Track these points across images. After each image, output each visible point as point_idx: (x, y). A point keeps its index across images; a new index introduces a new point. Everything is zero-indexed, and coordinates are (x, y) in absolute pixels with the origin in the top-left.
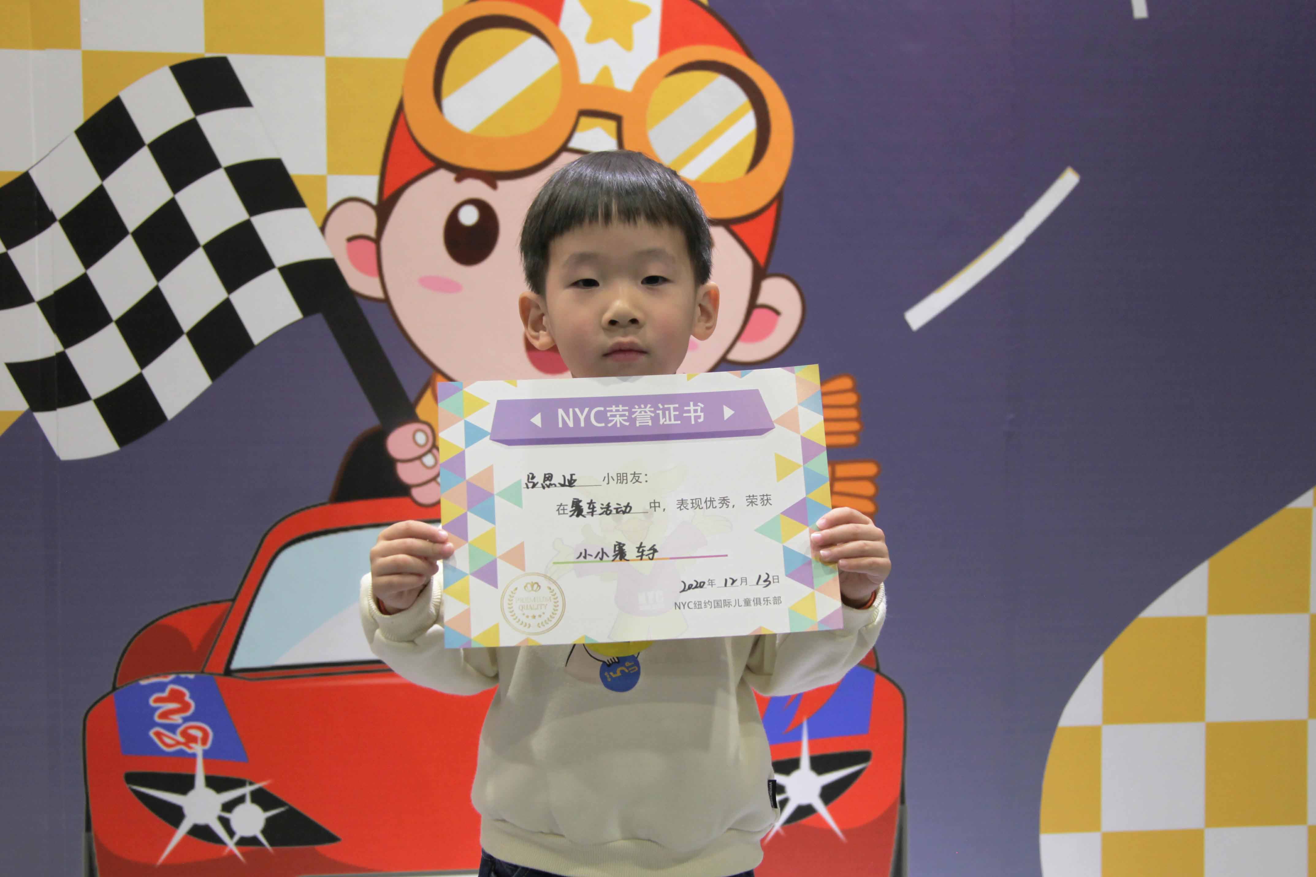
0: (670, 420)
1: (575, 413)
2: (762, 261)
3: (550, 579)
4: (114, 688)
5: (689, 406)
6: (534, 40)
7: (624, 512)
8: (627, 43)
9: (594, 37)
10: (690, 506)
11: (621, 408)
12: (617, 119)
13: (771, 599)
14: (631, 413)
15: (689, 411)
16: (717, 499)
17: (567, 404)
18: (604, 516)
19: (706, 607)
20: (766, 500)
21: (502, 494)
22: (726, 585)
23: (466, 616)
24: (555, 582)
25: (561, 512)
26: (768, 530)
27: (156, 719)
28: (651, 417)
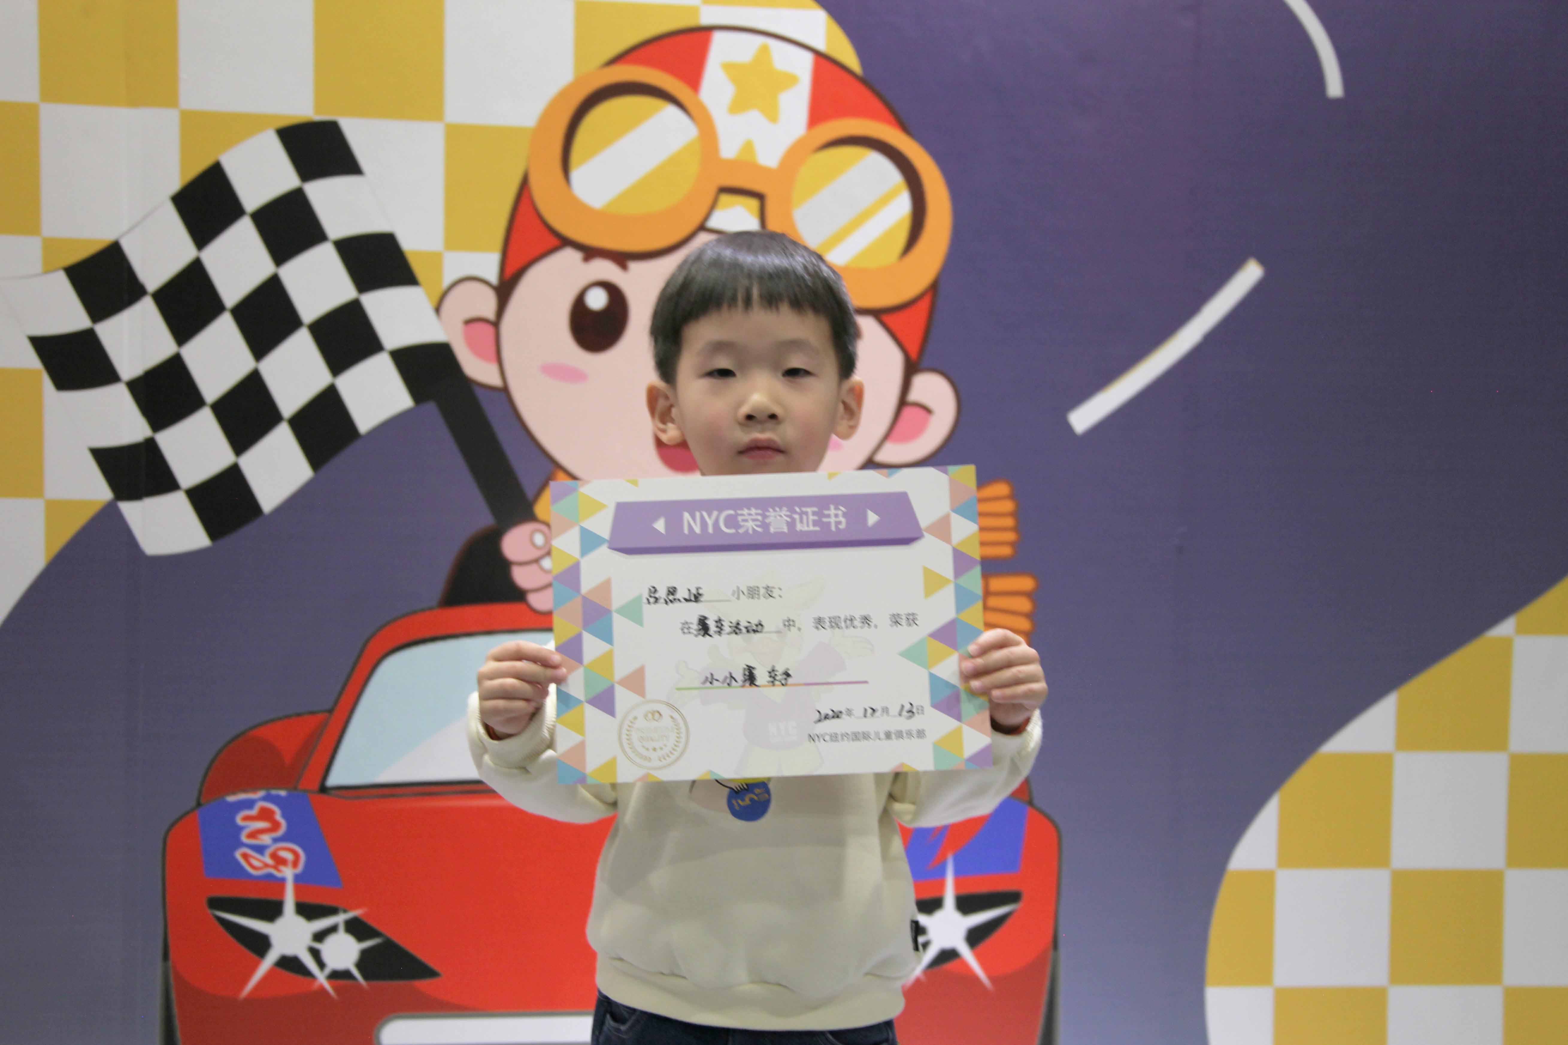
0: (808, 526)
1: (702, 518)
2: (914, 355)
3: (672, 707)
4: (199, 804)
5: (828, 509)
6: (671, 110)
7: (755, 631)
8: (772, 114)
9: (738, 106)
10: (827, 625)
11: (753, 511)
12: (760, 197)
13: (914, 733)
14: (765, 516)
15: (829, 516)
16: (857, 617)
17: (693, 506)
18: (734, 635)
19: (843, 739)
20: (912, 619)
21: (622, 611)
22: (865, 716)
23: (580, 748)
24: (678, 711)
25: (686, 631)
26: (912, 654)
27: (244, 839)
28: (787, 523)
